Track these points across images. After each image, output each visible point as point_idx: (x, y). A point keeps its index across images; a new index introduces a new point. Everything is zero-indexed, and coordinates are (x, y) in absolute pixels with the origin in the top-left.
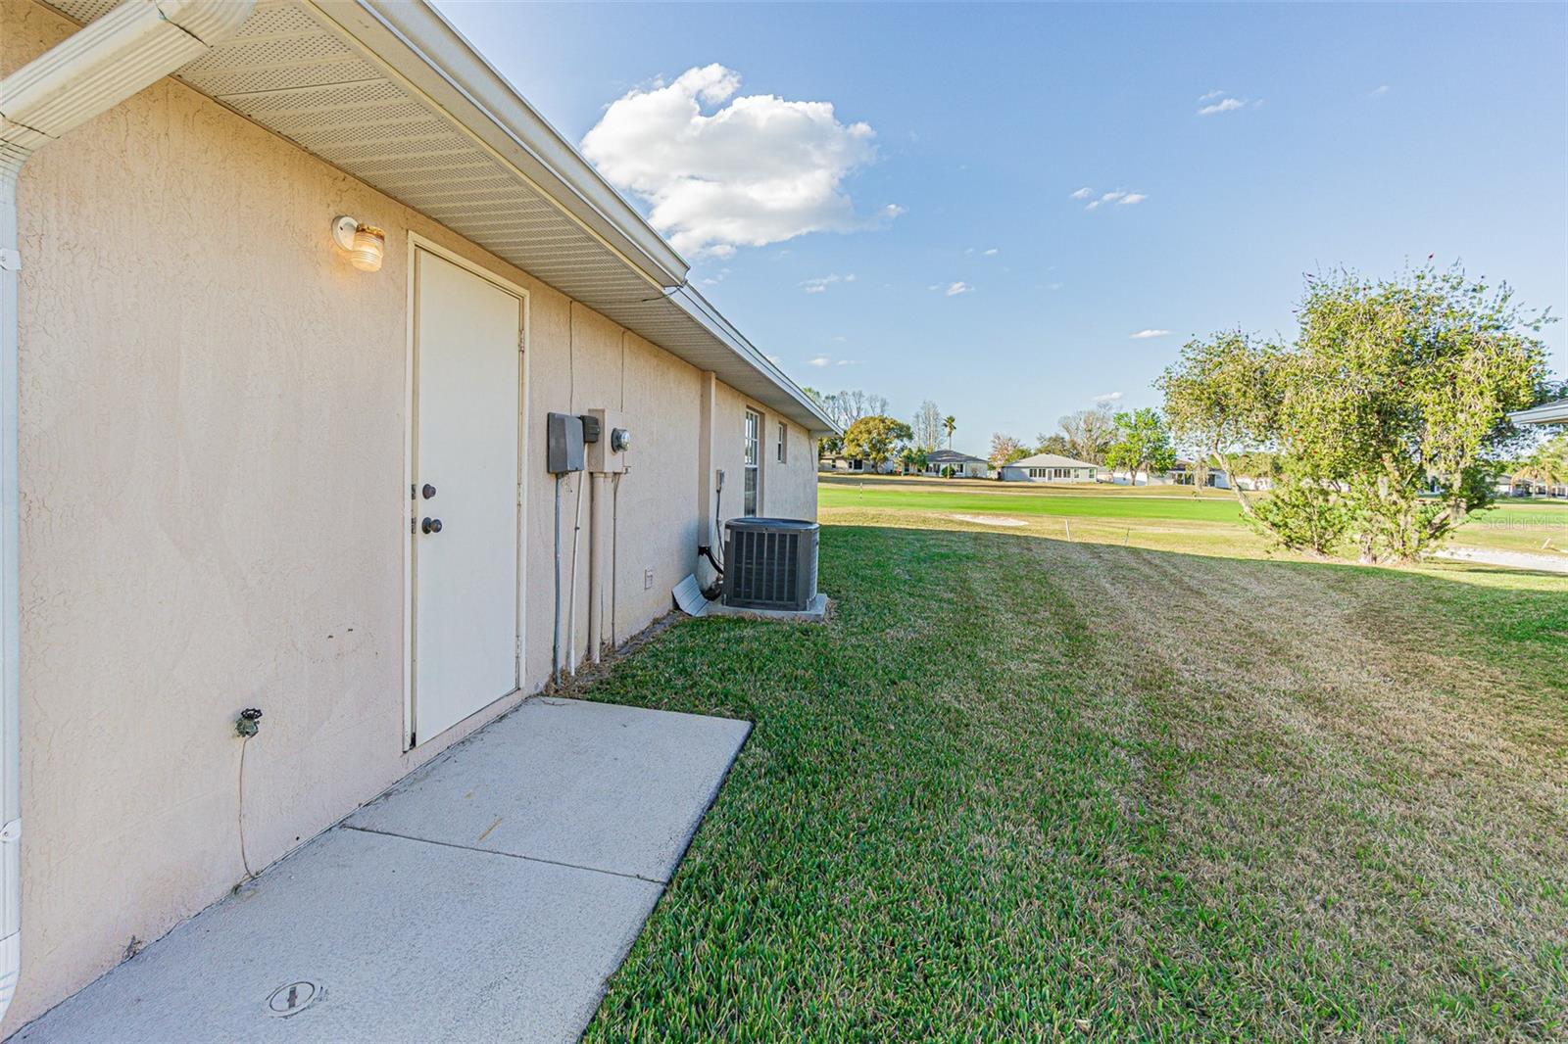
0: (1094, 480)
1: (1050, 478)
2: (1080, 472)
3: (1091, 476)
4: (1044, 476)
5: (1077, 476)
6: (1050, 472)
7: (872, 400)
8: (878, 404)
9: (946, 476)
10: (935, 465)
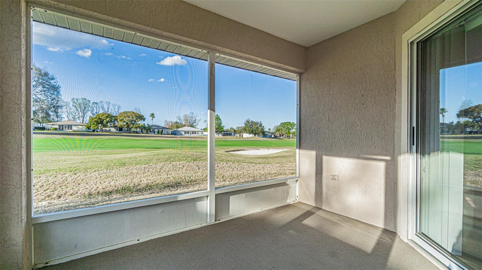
0: (203, 135)
1: (190, 134)
2: (199, 132)
3: (202, 134)
4: (189, 134)
5: (198, 134)
6: (191, 133)
7: (114, 105)
8: (117, 107)
9: (159, 134)
10: (153, 130)
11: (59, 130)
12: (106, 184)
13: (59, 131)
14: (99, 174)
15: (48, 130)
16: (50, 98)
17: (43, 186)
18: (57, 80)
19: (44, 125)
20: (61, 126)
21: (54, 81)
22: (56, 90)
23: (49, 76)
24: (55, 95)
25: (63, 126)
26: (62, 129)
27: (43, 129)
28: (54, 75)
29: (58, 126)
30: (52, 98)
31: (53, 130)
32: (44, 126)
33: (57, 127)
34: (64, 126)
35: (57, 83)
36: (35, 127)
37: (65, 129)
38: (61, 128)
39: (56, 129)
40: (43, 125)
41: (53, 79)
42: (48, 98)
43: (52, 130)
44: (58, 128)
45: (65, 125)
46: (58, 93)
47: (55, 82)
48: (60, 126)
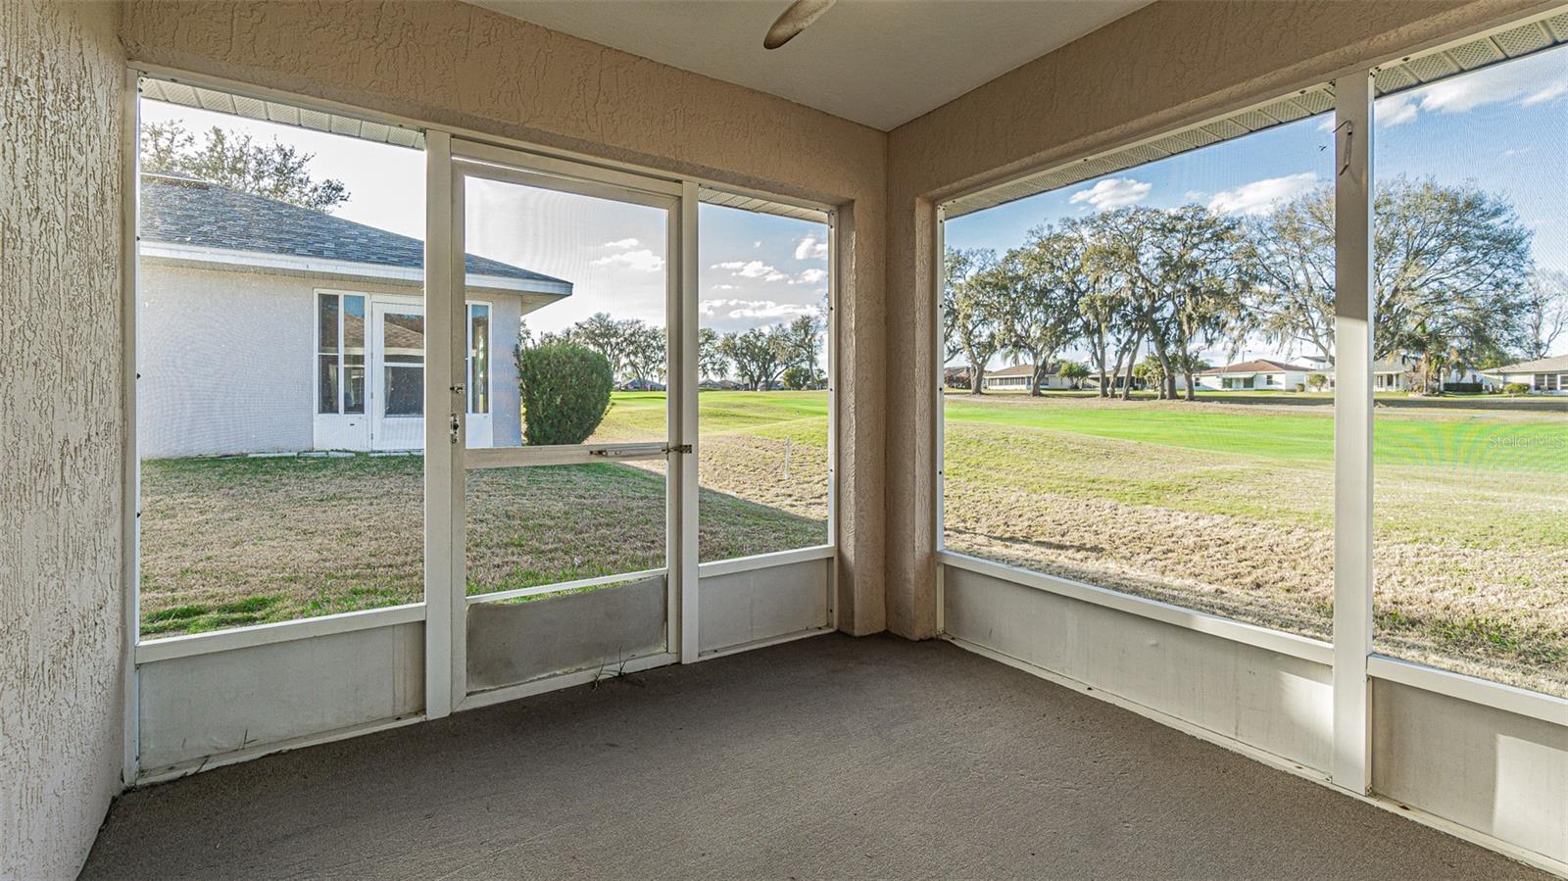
11: (1539, 392)
12: (1422, 589)
13: (1536, 396)
14: (1418, 554)
15: (1494, 392)
16: (1488, 281)
17: (1244, 548)
18: (1516, 210)
19: (1481, 375)
20: (1546, 378)
21: (1503, 218)
22: (1514, 249)
23: (1483, 206)
24: (1508, 267)
25: (1552, 376)
26: (1550, 389)
27: (1476, 388)
28: (1504, 198)
29: (1533, 377)
30: (1494, 282)
31: (1511, 391)
32: (1478, 381)
33: (1531, 380)
34: (1559, 377)
35: (1512, 223)
36: (1445, 385)
37: (1563, 388)
38: (1546, 382)
39: (1523, 389)
40: (1474, 377)
41: (1497, 213)
42: (1482, 283)
43: (1507, 393)
44: (1533, 384)
45: (1561, 372)
46: (1521, 256)
47: (1507, 222)
48: (1539, 376)
